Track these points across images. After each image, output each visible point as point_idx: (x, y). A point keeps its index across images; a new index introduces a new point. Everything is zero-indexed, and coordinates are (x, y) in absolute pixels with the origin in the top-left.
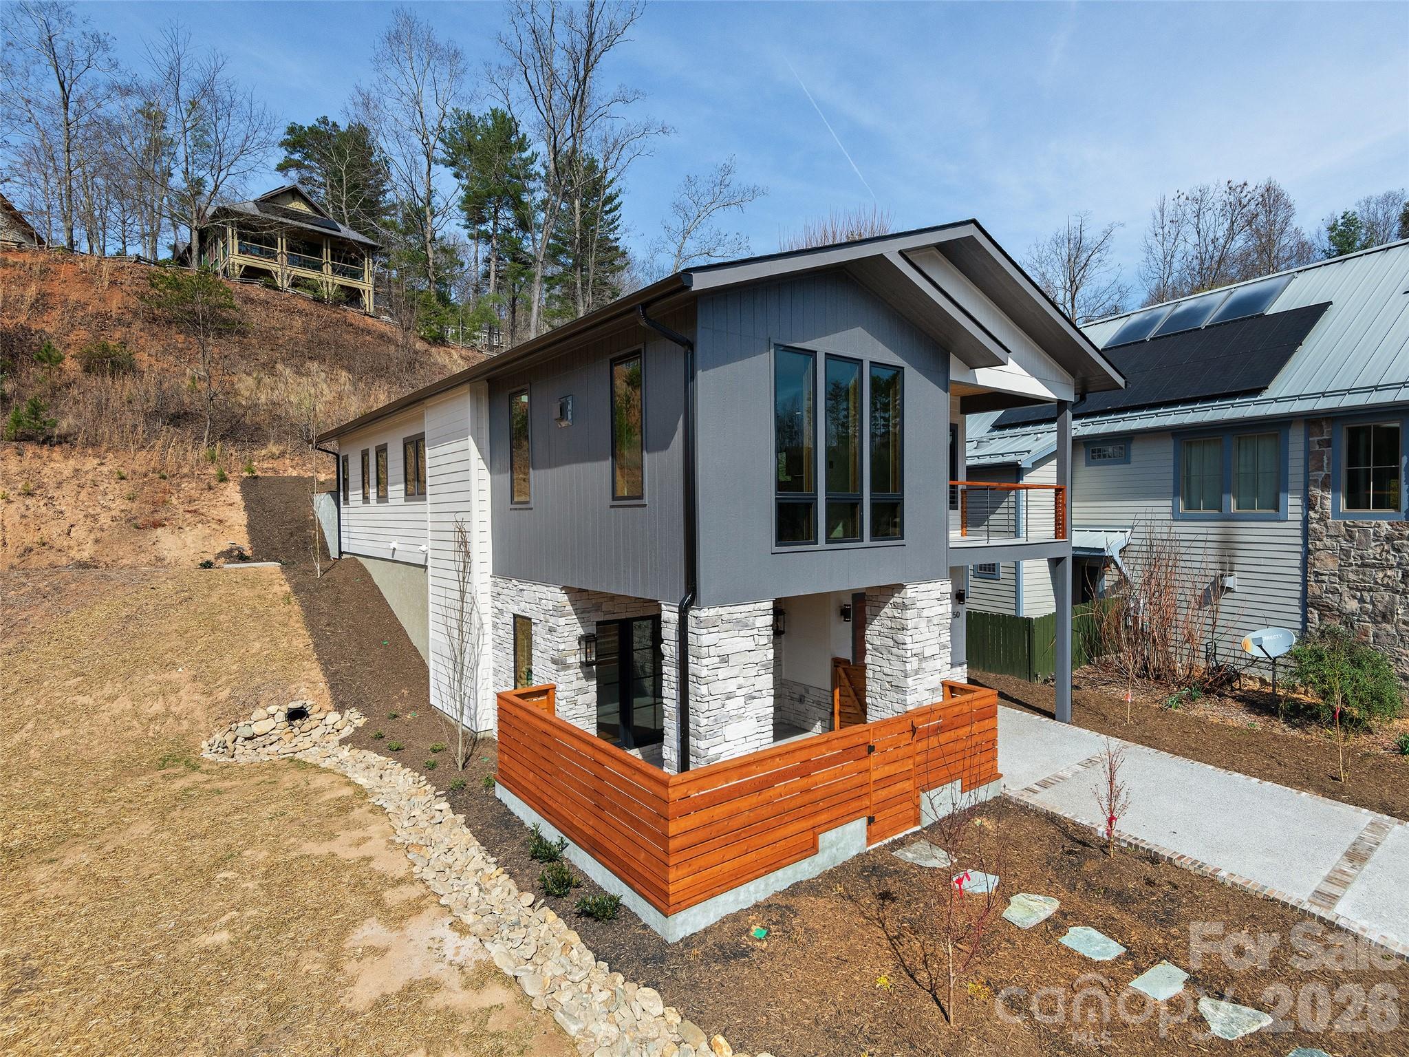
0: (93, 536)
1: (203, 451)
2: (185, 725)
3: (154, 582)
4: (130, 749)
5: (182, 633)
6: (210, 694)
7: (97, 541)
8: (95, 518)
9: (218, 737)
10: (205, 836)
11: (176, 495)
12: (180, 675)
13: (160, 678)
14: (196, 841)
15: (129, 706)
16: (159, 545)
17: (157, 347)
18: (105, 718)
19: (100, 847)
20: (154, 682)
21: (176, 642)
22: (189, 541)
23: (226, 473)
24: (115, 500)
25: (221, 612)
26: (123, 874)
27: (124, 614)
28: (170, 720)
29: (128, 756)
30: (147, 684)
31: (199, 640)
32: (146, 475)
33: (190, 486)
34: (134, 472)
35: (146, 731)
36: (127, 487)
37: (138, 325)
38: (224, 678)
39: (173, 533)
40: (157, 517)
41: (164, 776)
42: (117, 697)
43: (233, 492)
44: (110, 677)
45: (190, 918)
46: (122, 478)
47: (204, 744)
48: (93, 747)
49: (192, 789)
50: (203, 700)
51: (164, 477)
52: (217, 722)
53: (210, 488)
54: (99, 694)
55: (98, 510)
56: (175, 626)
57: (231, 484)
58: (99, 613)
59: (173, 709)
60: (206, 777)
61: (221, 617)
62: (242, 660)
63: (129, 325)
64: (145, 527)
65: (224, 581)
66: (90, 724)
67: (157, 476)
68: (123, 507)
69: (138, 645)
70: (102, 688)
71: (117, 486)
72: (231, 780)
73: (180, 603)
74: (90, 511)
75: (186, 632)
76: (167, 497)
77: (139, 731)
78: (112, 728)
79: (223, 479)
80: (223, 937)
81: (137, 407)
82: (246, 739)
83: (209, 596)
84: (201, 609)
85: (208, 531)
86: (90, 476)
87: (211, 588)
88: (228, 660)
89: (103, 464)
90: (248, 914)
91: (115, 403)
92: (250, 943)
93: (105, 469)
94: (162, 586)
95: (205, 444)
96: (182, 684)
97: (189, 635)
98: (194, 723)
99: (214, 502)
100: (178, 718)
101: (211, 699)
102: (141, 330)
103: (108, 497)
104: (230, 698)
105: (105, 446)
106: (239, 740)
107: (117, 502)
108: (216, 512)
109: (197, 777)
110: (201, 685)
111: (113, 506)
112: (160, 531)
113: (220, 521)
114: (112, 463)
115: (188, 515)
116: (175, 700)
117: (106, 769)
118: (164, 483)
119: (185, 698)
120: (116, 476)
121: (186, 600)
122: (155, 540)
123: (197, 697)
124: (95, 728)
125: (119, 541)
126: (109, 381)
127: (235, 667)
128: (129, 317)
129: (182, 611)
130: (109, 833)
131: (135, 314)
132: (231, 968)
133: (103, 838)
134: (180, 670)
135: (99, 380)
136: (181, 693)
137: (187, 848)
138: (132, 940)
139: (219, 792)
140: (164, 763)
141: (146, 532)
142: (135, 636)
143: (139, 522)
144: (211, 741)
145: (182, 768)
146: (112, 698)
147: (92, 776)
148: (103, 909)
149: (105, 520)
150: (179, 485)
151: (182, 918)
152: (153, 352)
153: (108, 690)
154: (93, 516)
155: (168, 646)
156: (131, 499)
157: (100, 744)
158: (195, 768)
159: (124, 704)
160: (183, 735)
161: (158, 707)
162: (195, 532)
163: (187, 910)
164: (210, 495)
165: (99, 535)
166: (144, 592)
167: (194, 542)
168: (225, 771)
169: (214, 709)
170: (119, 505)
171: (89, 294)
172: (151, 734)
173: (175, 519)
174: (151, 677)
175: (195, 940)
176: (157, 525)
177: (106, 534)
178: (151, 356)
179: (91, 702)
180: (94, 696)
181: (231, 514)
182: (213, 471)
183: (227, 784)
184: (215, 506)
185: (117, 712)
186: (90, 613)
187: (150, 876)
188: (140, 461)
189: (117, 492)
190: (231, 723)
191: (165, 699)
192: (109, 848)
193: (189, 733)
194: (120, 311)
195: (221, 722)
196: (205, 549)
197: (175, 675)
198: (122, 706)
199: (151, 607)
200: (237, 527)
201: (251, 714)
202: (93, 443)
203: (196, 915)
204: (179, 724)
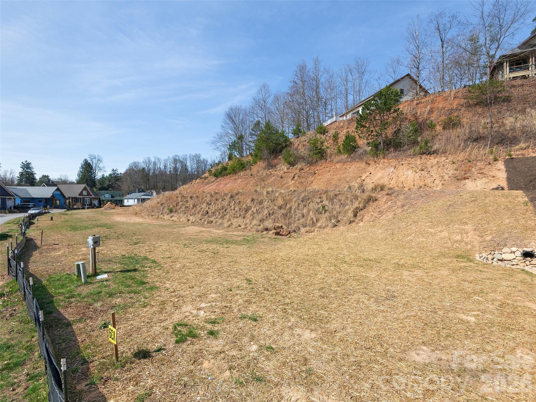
0: (441, 183)
1: (487, 150)
2: (469, 247)
3: (461, 194)
4: (446, 250)
5: (471, 213)
6: (482, 237)
7: (443, 184)
8: (443, 177)
9: (484, 255)
10: (471, 283)
11: (474, 168)
12: (469, 227)
13: (460, 227)
14: (466, 283)
15: (447, 235)
16: (466, 186)
17: (470, 115)
18: (438, 237)
19: (427, 273)
20: (457, 228)
21: (468, 215)
22: (478, 184)
23: (498, 157)
24: (450, 171)
25: (490, 206)
26: (433, 283)
27: (448, 204)
28: (463, 244)
29: (445, 252)
30: (455, 229)
31: (478, 216)
32: (463, 161)
33: (481, 164)
34: (458, 161)
35: (453, 245)
36: (455, 166)
37: (463, 109)
38: (489, 232)
39: (472, 181)
40: (466, 176)
41: (457, 260)
42: (443, 231)
43: (501, 165)
44: (441, 224)
45: (458, 306)
46: (454, 163)
47: (477, 255)
48: (432, 246)
49: (468, 267)
50: (478, 238)
51: (470, 162)
52: (484, 249)
53: (490, 164)
54: (437, 229)
55: (444, 174)
56: (469, 210)
57: (500, 162)
58: (439, 203)
59: (465, 240)
60: (476, 265)
61: (490, 208)
62: (499, 226)
63: (460, 110)
64: (461, 179)
65: (492, 195)
66: (432, 239)
67: (467, 161)
68: (453, 173)
69: (453, 215)
70: (438, 227)
71: (452, 166)
72: (488, 269)
73: (472, 201)
74: (442, 175)
75: (473, 212)
76: (471, 168)
77: (450, 245)
78: (440, 241)
79: (496, 160)
80: (473, 319)
81: (461, 137)
82: (499, 260)
83: (485, 200)
84: (481, 204)
85: (487, 180)
86: (442, 163)
87: (486, 197)
88: (492, 225)
89: (447, 159)
90: (487, 316)
91: (453, 138)
92: (486, 328)
93: (448, 161)
94: (465, 195)
95: (488, 147)
96: (469, 231)
97: (474, 213)
98: (473, 246)
99: (491, 169)
100: (466, 244)
101: (482, 239)
102: (464, 111)
103: (448, 170)
104: (491, 240)
105: (448, 153)
106: (495, 260)
107: (451, 171)
108: (491, 173)
109: (472, 264)
110: (478, 233)
111: (449, 173)
112: (467, 181)
113: (493, 177)
114: (451, 158)
115: (479, 175)
116: (466, 236)
117: (436, 253)
118: (470, 164)
119: (470, 236)
120: (451, 162)
121: (474, 201)
122: (464, 184)
123: (475, 237)
124: (434, 240)
125: (451, 184)
126: (451, 131)
127: (495, 228)
128: (460, 107)
129: (472, 205)
130: (432, 270)
131: (463, 106)
132: (474, 332)
133: (429, 271)
134: (469, 225)
135: (448, 131)
136: (469, 234)
137: (462, 284)
138: (431, 303)
139: (481, 271)
140: (458, 257)
141: (461, 181)
142: (452, 212)
143: (459, 178)
144: (481, 255)
145: (465, 260)
146: (441, 231)
147: (430, 254)
148: (423, 289)
149: (446, 177)
150: (476, 164)
151: (454, 304)
152: (468, 117)
153: (440, 229)
154: (442, 176)
155: (465, 216)
156: (456, 170)
157: (435, 246)
158: (471, 261)
159: (445, 234)
160: (468, 250)
161: (459, 237)
162: (482, 181)
163: (456, 303)
164: (490, 167)
165: (444, 182)
166: (457, 197)
167: (481, 185)
168: (485, 265)
169: (483, 243)
170: (451, 172)
171: (446, 104)
172: (454, 247)
173: (473, 176)
174: (457, 226)
175: (457, 314)
176: (465, 179)
177: (446, 182)
178: (468, 119)
179: (433, 232)
180: (435, 230)
181: (499, 174)
182: (491, 157)
183: (486, 270)
184: (491, 171)
185: (442, 236)
186: (436, 203)
187: (444, 287)
188: (461, 156)
189: (451, 168)
190: (491, 251)
191: (462, 235)
192: (430, 274)
193: (471, 250)
194: (457, 106)
195: (486, 249)
196: (486, 187)
197: (466, 227)
198: (444, 235)
199: (459, 202)
200: (501, 179)
201: (502, 249)
202: (444, 152)
203: (460, 306)
204: (467, 246)
